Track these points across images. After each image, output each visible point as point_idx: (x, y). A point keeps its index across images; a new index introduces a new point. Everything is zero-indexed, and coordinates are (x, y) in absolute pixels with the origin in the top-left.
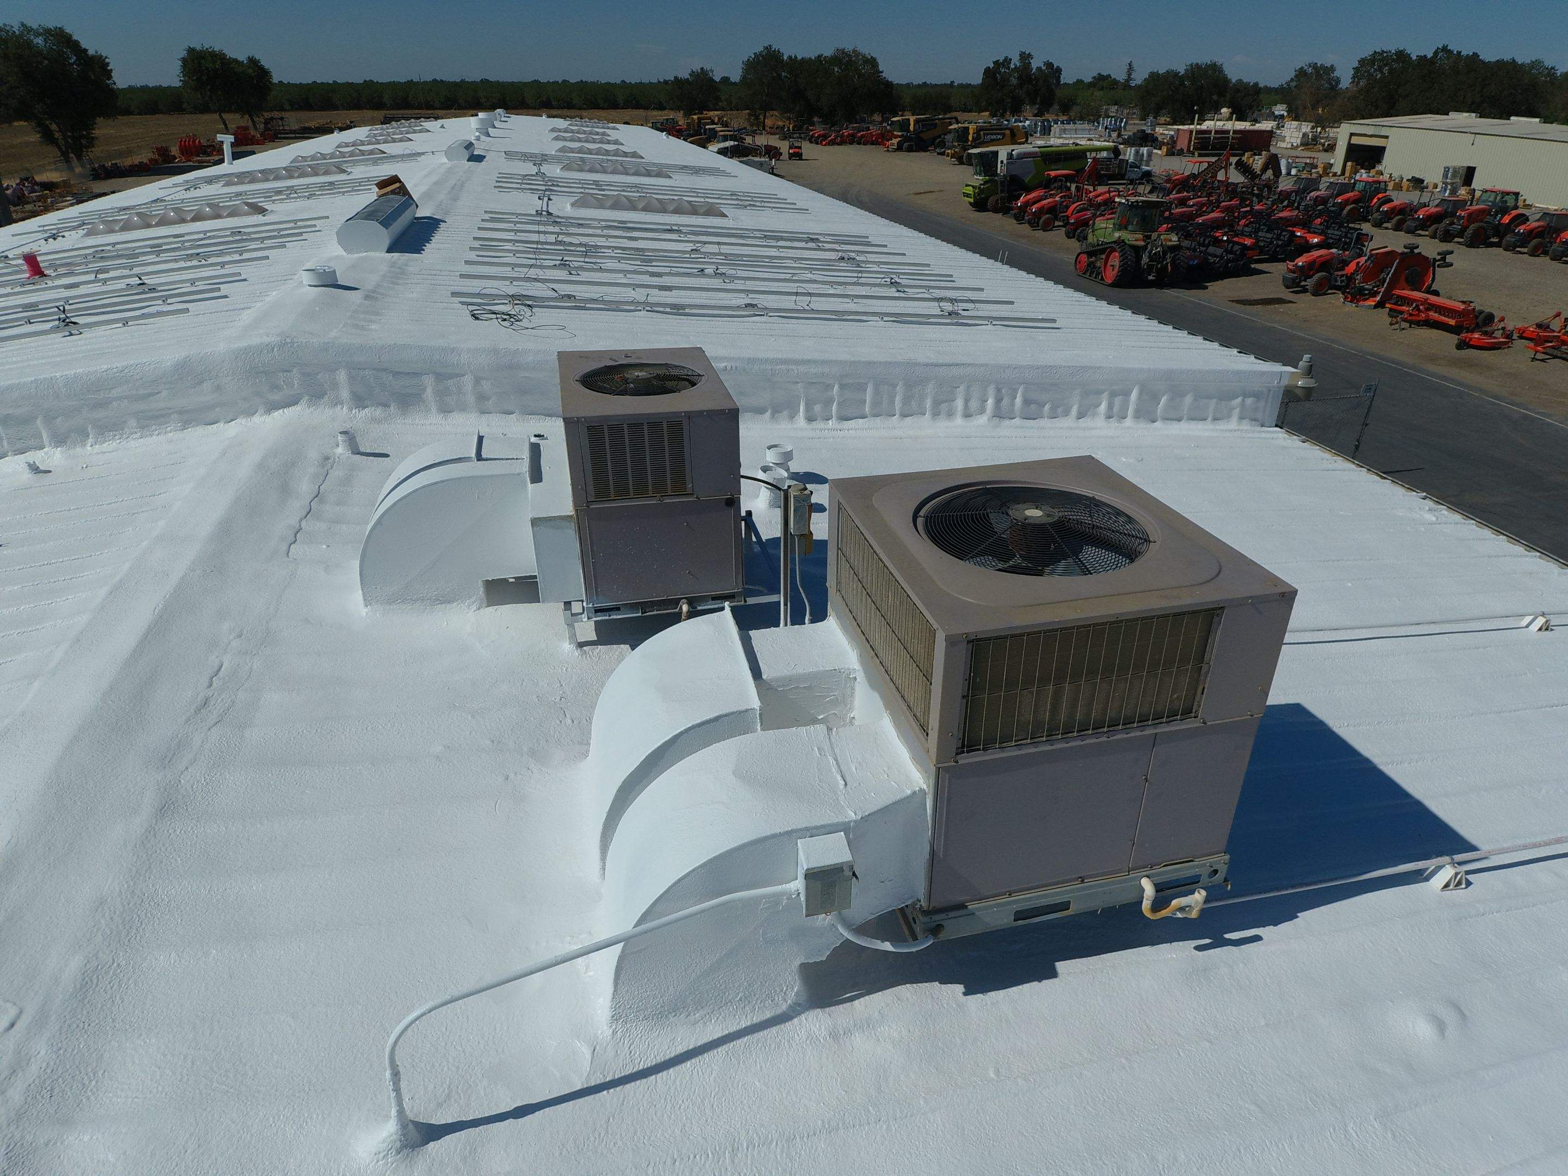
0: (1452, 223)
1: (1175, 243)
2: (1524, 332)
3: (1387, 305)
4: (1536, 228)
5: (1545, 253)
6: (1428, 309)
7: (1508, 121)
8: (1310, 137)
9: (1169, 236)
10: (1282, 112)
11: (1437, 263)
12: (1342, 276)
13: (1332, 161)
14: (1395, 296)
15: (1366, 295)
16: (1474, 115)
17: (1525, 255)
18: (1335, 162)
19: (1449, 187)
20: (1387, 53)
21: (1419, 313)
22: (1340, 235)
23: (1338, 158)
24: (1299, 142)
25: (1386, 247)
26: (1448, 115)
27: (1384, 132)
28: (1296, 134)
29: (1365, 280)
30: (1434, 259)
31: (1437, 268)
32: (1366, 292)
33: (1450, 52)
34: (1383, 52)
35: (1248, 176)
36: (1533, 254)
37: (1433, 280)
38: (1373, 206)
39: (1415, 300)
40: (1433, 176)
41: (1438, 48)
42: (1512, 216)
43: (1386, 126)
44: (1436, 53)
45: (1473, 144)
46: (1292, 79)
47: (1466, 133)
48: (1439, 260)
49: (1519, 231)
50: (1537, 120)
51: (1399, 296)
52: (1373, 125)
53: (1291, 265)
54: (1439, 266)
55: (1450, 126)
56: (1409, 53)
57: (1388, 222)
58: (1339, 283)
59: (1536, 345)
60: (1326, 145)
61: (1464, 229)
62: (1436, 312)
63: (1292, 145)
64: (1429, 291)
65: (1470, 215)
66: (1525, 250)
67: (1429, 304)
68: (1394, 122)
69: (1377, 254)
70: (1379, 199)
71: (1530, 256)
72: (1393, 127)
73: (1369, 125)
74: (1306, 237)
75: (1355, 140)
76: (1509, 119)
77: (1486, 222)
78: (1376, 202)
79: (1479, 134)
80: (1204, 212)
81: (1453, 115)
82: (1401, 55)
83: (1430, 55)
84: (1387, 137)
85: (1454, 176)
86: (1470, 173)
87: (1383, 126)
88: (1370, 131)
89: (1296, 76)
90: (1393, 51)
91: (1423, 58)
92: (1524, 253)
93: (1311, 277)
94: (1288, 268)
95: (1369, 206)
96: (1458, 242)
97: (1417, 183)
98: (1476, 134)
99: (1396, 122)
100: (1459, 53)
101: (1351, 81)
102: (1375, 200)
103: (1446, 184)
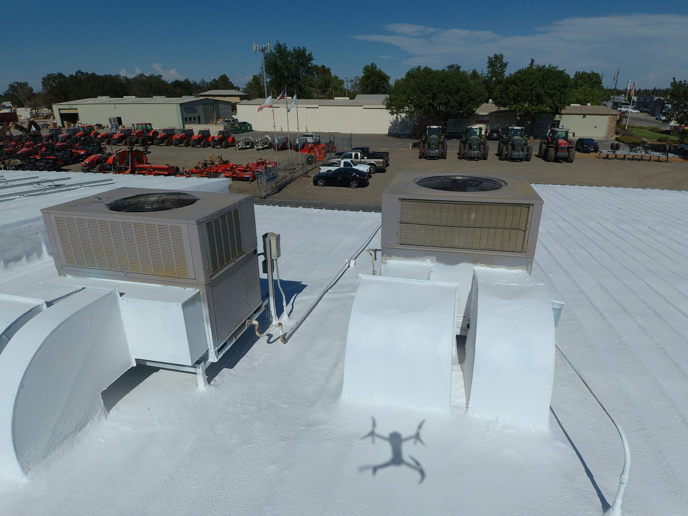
0: (131, 139)
1: (20, 163)
2: (192, 171)
3: (136, 172)
4: (164, 136)
5: (172, 144)
6: (154, 170)
7: (122, 98)
8: (34, 114)
9: (15, 160)
10: (10, 105)
11: (145, 152)
12: (108, 164)
13: (55, 122)
14: (138, 168)
15: (124, 170)
16: (108, 97)
17: (165, 146)
18: (57, 121)
19: (114, 126)
20: (54, 74)
21: (151, 172)
22: (92, 149)
23: (58, 121)
24: (29, 116)
25: (121, 149)
26: (97, 98)
27: (74, 107)
28: (26, 113)
29: (121, 164)
30: (143, 151)
31: (146, 155)
32: (124, 169)
33: (82, 73)
34: (52, 74)
35: (24, 132)
36: (167, 145)
37: (147, 159)
38: (92, 137)
39: (148, 168)
40: (105, 122)
41: (77, 72)
42: (152, 133)
43: (74, 104)
44: (76, 73)
45: (115, 108)
46: (9, 89)
47: (111, 104)
48: (145, 151)
49: (158, 138)
50: (134, 97)
51: (139, 168)
52: (68, 104)
53: (83, 163)
54: (146, 153)
55: (102, 102)
56: (63, 74)
57: (103, 142)
58: (108, 168)
59: (201, 174)
60: (44, 116)
61: (137, 140)
62: (157, 171)
63: (27, 118)
64: (147, 163)
65: (137, 134)
66: (164, 144)
67: (153, 168)
68: (76, 103)
69: (119, 153)
70: (93, 134)
71: (167, 146)
72: (77, 104)
73: (65, 105)
74: (78, 152)
75: (62, 112)
76: (123, 97)
77: (144, 136)
78: (93, 135)
79: (116, 104)
80: (17, 149)
81: (99, 98)
82: (61, 75)
83: (74, 75)
84: (76, 109)
85: (114, 122)
86: (119, 120)
87: (73, 104)
88: (67, 107)
89: (10, 88)
90: (56, 74)
91: (72, 76)
92: (164, 146)
93: (95, 167)
94: (82, 165)
95: (91, 137)
96: (136, 146)
97: (100, 126)
98: (115, 104)
99: (77, 102)
100: (87, 73)
101: (42, 87)
102: (92, 134)
103: (113, 125)
